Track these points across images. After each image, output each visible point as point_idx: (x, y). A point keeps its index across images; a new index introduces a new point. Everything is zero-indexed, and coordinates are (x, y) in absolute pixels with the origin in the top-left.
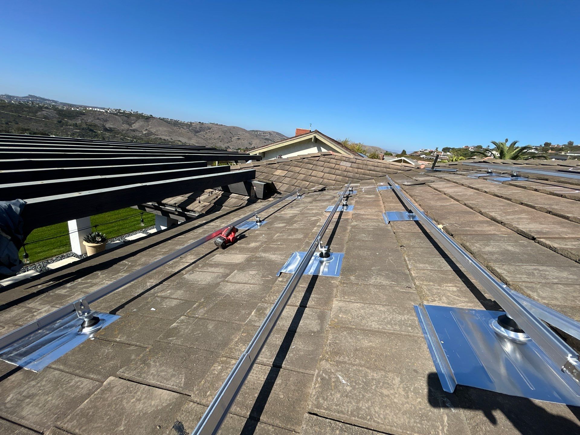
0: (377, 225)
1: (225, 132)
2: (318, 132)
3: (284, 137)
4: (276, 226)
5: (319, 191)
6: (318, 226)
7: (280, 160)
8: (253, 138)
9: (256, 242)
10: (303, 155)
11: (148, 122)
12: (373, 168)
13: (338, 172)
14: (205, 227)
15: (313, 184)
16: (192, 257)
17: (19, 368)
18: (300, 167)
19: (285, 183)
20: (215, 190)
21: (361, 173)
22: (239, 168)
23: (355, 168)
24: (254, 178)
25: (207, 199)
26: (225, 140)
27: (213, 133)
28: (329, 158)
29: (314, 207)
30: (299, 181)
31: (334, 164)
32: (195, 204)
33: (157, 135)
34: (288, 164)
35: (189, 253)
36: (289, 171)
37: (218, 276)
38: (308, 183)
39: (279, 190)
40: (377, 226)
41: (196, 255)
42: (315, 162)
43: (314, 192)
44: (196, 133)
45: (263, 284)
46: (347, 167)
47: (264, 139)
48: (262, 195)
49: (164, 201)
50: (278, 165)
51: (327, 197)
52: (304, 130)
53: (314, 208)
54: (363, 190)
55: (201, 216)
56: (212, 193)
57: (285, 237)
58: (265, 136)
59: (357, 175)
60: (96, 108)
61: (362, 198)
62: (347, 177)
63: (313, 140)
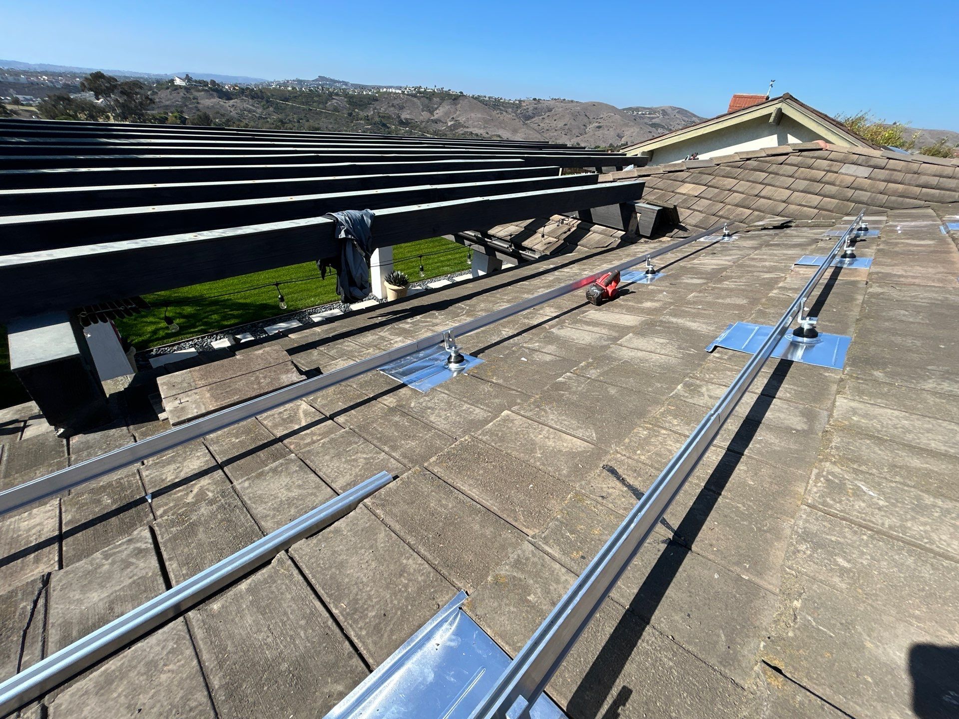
0: (940, 298)
1: (575, 116)
2: (791, 98)
3: (694, 119)
4: (685, 281)
5: (775, 228)
6: (781, 287)
7: (693, 164)
8: (626, 125)
9: (652, 301)
10: (747, 153)
11: (456, 105)
12: (934, 181)
13: (829, 188)
14: (556, 273)
15: (762, 214)
16: (552, 310)
17: (403, 385)
18: (737, 179)
19: (697, 211)
20: (568, 217)
21: (895, 193)
22: (612, 180)
23: (879, 180)
24: (640, 197)
25: (553, 231)
26: (574, 132)
27: (555, 118)
28: (812, 158)
29: (765, 257)
30: (729, 206)
31: (824, 170)
32: (536, 239)
33: (468, 127)
34: (709, 172)
35: (545, 305)
36: (709, 186)
37: (601, 338)
38: (749, 212)
39: (683, 223)
40: (940, 300)
41: (556, 308)
42: (774, 168)
43: (762, 229)
44: (526, 120)
45: (682, 358)
46: (857, 177)
47: (650, 125)
48: (650, 231)
49: (491, 232)
50: (688, 174)
51: (795, 240)
52: (751, 97)
53: (768, 258)
54: (898, 228)
55: (543, 258)
56: (562, 223)
57: (710, 299)
58: (653, 118)
59: (881, 196)
60: (391, 87)
61: (896, 244)
62: (853, 202)
63: (771, 119)
